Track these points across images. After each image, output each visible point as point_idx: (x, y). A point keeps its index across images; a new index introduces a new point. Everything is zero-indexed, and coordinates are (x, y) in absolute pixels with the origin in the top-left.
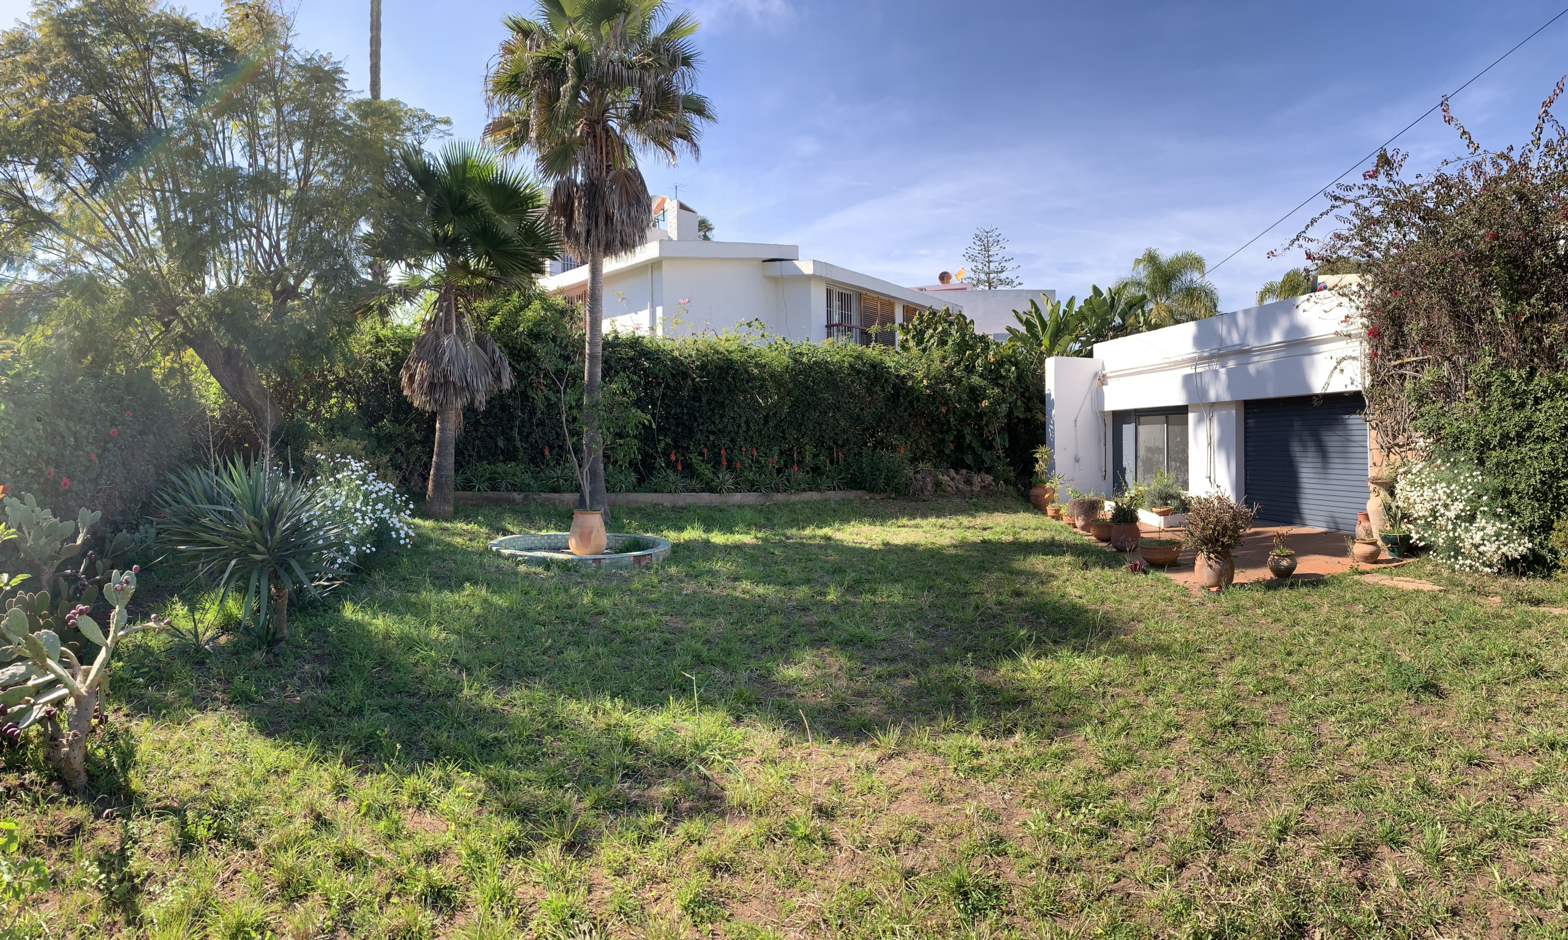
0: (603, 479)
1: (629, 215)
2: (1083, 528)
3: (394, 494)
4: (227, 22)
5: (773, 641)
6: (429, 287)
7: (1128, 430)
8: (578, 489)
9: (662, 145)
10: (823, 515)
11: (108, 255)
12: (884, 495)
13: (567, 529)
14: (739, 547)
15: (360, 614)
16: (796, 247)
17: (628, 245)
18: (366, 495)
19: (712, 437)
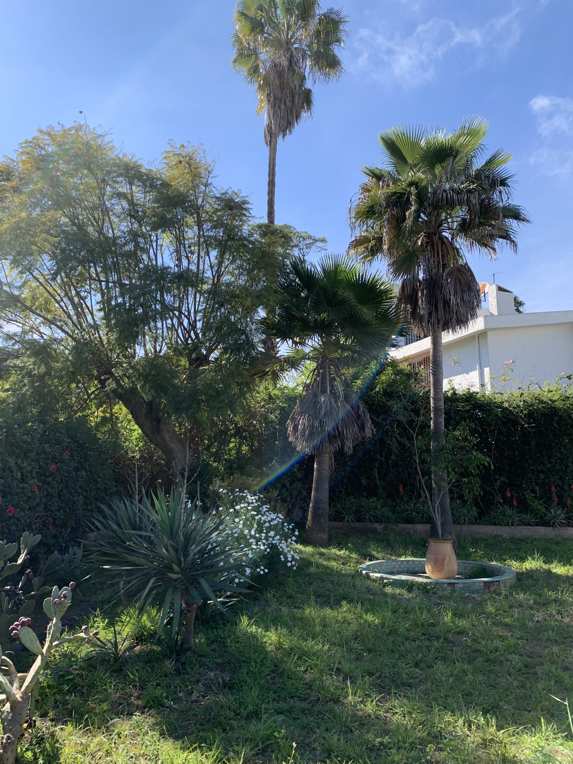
0: (450, 512)
3: (283, 523)
4: (164, 165)
6: (309, 359)
8: (429, 520)
9: (486, 246)
11: (60, 328)
13: (424, 556)
15: (254, 627)
17: (462, 322)
18: (260, 524)
19: (542, 476)
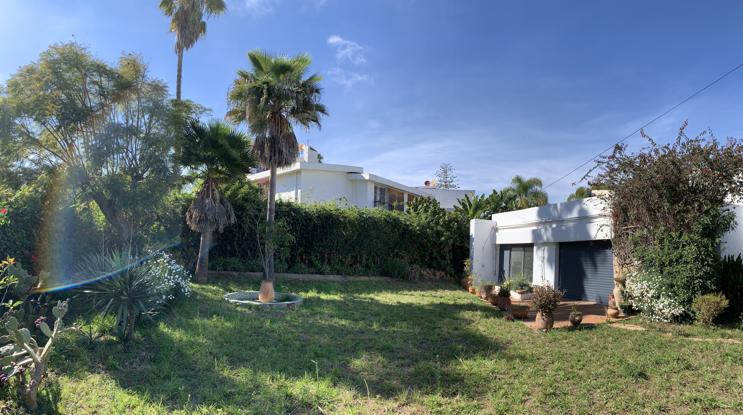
0: (273, 266)
1: (289, 151)
2: (485, 299)
3: (183, 270)
4: (120, 66)
5: (349, 346)
6: (200, 177)
7: (507, 253)
8: (262, 270)
9: (305, 124)
10: (369, 288)
11: (61, 158)
12: (397, 279)
13: (258, 290)
14: (333, 301)
15: (166, 329)
16: (363, 168)
17: (288, 163)
18: (170, 271)
19: (321, 248)
